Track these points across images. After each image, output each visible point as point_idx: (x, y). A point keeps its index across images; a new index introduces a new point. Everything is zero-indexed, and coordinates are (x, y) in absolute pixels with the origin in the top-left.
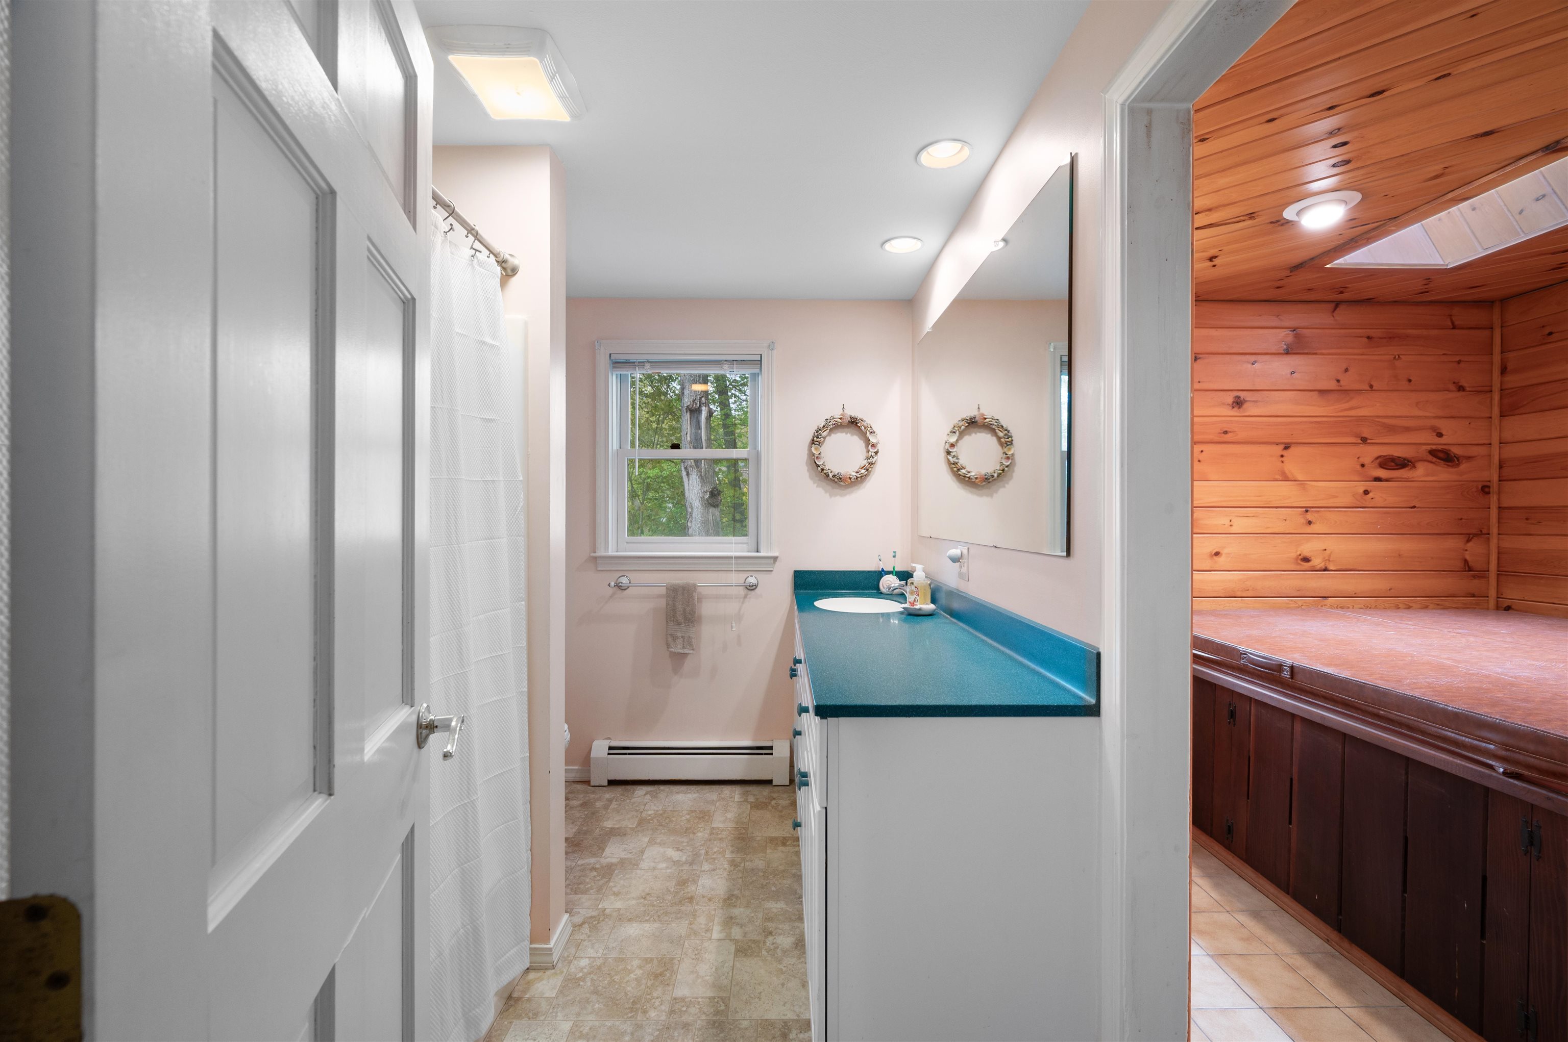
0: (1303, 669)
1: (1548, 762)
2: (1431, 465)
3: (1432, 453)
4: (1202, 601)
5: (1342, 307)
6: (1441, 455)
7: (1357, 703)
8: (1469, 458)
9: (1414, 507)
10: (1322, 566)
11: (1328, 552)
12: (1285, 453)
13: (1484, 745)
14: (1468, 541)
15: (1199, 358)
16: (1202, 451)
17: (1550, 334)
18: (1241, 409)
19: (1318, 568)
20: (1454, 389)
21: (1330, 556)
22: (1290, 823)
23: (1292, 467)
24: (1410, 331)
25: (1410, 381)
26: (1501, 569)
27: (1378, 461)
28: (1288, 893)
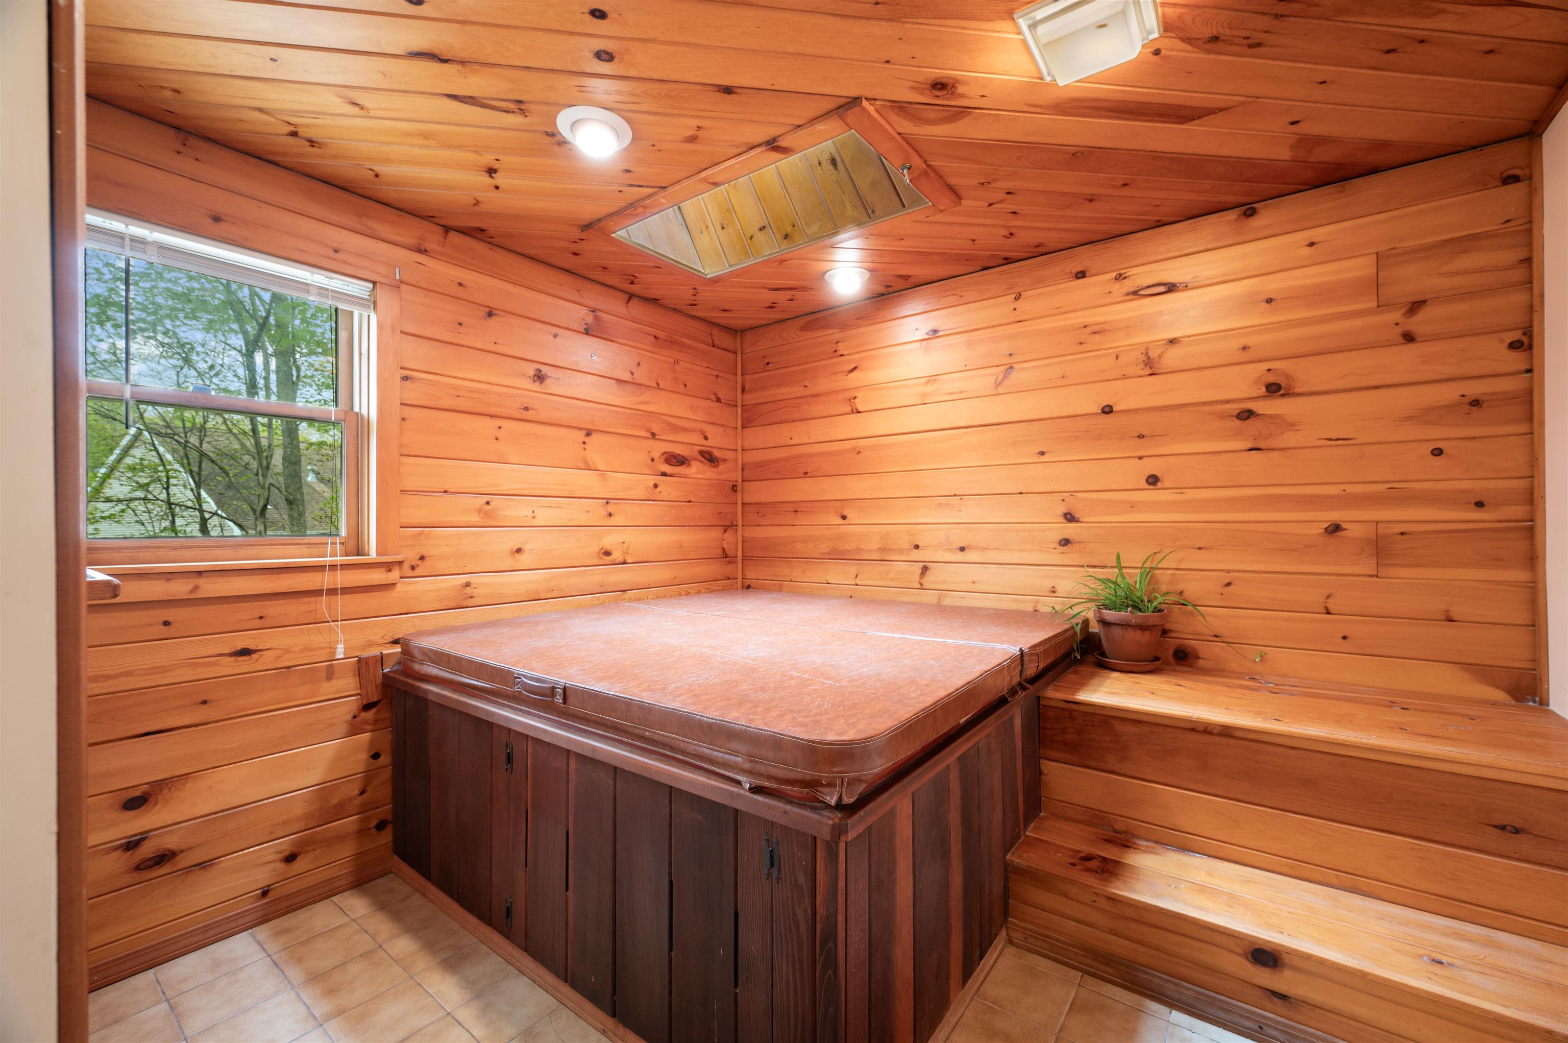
0: (575, 689)
1: (785, 769)
2: (700, 464)
3: (701, 453)
4: (502, 608)
5: (634, 301)
6: (707, 456)
7: (625, 725)
8: (724, 460)
9: (690, 501)
10: (621, 559)
11: (626, 545)
12: (587, 439)
13: (733, 758)
14: (725, 532)
15: (495, 314)
16: (500, 428)
17: (768, 363)
18: (543, 385)
19: (618, 561)
20: (715, 399)
21: (627, 549)
22: (567, 890)
23: (594, 456)
24: (685, 340)
25: (685, 385)
26: (745, 555)
27: (664, 456)
28: (566, 981)
